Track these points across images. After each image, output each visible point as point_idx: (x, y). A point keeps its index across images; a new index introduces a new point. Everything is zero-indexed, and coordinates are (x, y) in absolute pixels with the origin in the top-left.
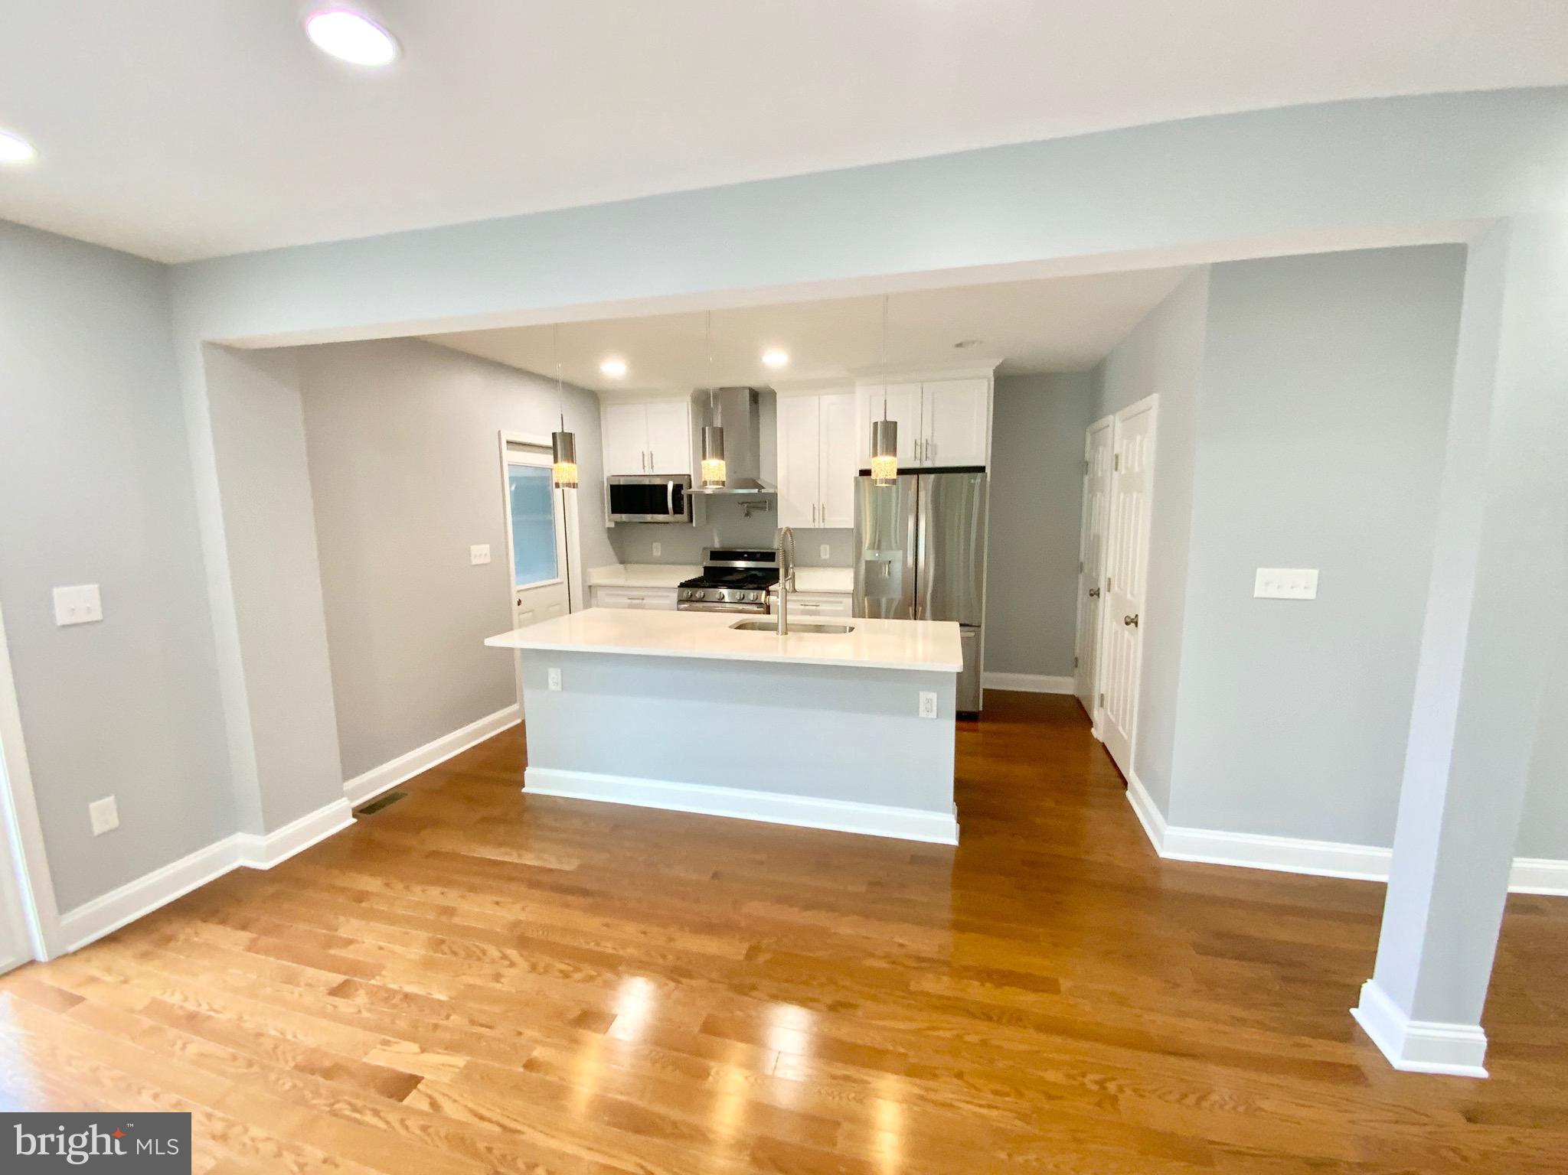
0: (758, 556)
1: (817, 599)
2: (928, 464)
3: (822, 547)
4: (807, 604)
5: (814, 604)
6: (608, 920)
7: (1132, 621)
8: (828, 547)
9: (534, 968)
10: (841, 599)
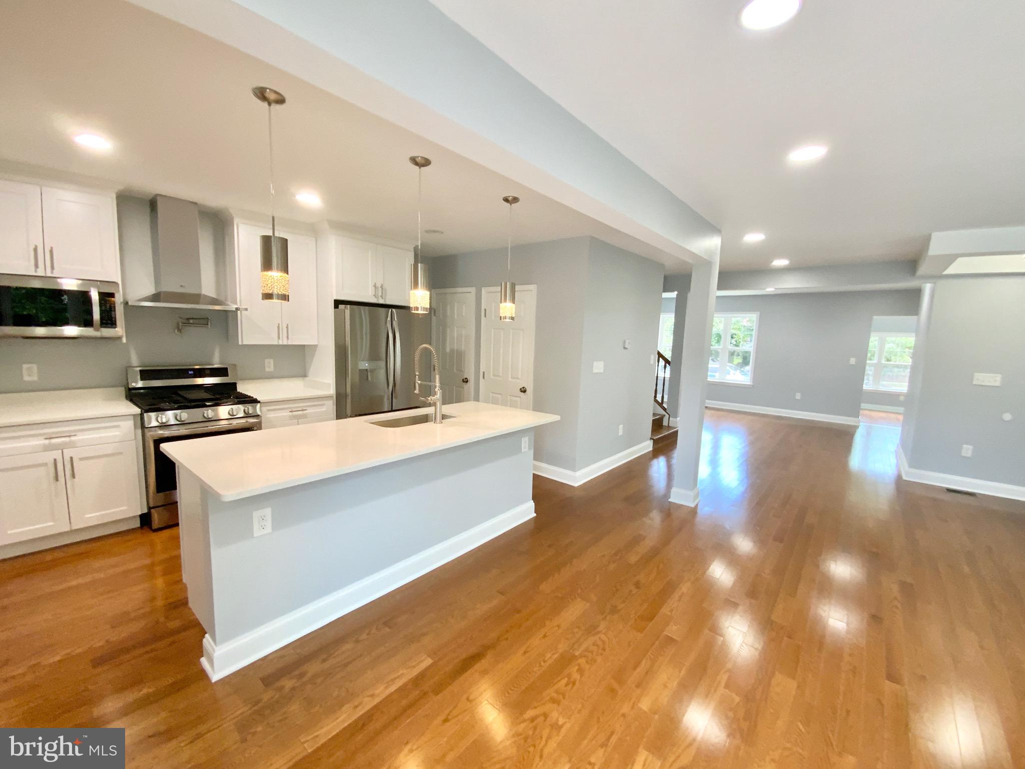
0: (208, 372)
1: (302, 404)
2: (381, 301)
3: (267, 361)
4: (294, 410)
5: (300, 409)
6: (523, 649)
7: (523, 390)
8: (272, 361)
9: (554, 701)
10: (325, 402)
